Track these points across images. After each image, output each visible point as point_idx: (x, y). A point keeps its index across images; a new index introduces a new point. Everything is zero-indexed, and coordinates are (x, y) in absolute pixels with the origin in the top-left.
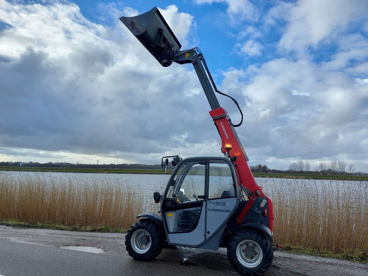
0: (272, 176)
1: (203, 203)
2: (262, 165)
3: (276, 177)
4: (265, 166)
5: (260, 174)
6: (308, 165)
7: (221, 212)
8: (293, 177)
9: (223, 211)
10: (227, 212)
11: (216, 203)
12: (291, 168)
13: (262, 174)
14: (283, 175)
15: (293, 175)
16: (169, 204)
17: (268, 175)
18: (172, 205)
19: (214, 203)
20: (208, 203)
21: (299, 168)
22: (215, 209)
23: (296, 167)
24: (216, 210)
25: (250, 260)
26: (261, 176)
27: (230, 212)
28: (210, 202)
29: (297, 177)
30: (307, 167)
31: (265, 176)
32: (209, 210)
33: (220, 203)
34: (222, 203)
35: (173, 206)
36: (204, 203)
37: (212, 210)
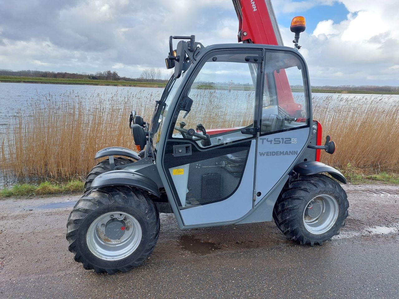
0: (125, 84)
1: (250, 142)
2: (112, 72)
3: (129, 85)
4: (115, 73)
5: (111, 82)
6: (159, 72)
7: (282, 155)
8: (147, 85)
9: (287, 153)
10: (292, 154)
11: (275, 141)
12: (142, 76)
13: (114, 83)
14: (136, 84)
15: (146, 84)
16: (180, 151)
17: (120, 83)
18: (187, 152)
19: (271, 141)
20: (260, 141)
21: (151, 76)
22: (273, 152)
23: (147, 75)
24: (274, 154)
25: (309, 221)
26: (113, 85)
27: (297, 154)
28: (263, 139)
29: (151, 85)
30: (158, 75)
31: (117, 84)
32: (261, 155)
33: (281, 140)
34: (285, 138)
35: (190, 153)
36: (254, 141)
37: (267, 154)
